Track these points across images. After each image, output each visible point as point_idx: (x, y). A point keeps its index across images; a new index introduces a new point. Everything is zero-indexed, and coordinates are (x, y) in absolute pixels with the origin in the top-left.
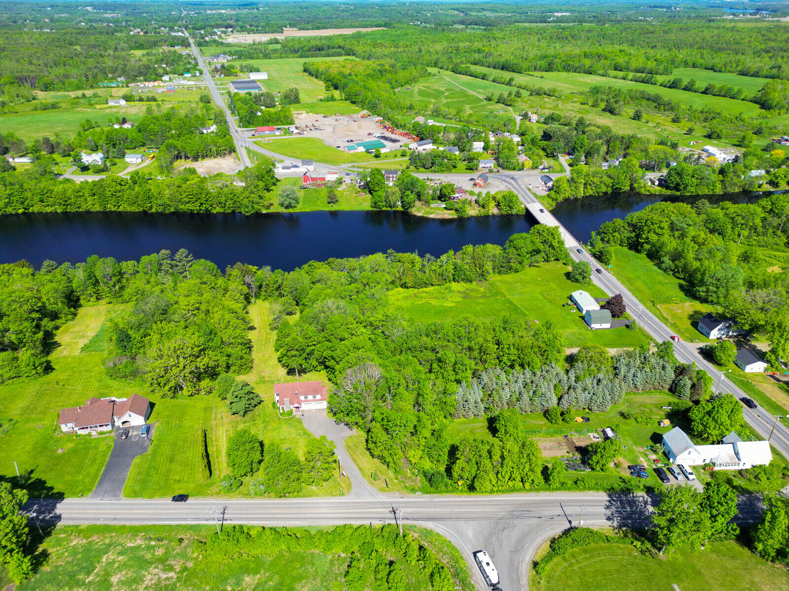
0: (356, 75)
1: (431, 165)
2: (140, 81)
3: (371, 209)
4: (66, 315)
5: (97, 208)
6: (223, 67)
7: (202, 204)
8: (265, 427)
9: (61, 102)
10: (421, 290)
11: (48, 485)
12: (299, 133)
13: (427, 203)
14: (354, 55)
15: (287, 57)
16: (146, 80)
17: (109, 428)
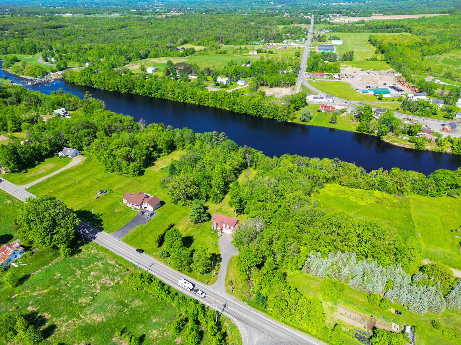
0: (400, 45)
1: (415, 110)
2: (272, 42)
3: (355, 131)
4: (165, 152)
5: (212, 105)
6: (319, 36)
7: (258, 111)
8: (201, 234)
9: (228, 51)
10: (351, 189)
11: (102, 223)
12: (338, 79)
13: (397, 135)
14: (410, 32)
15: (363, 32)
16: (274, 42)
17: (139, 208)
